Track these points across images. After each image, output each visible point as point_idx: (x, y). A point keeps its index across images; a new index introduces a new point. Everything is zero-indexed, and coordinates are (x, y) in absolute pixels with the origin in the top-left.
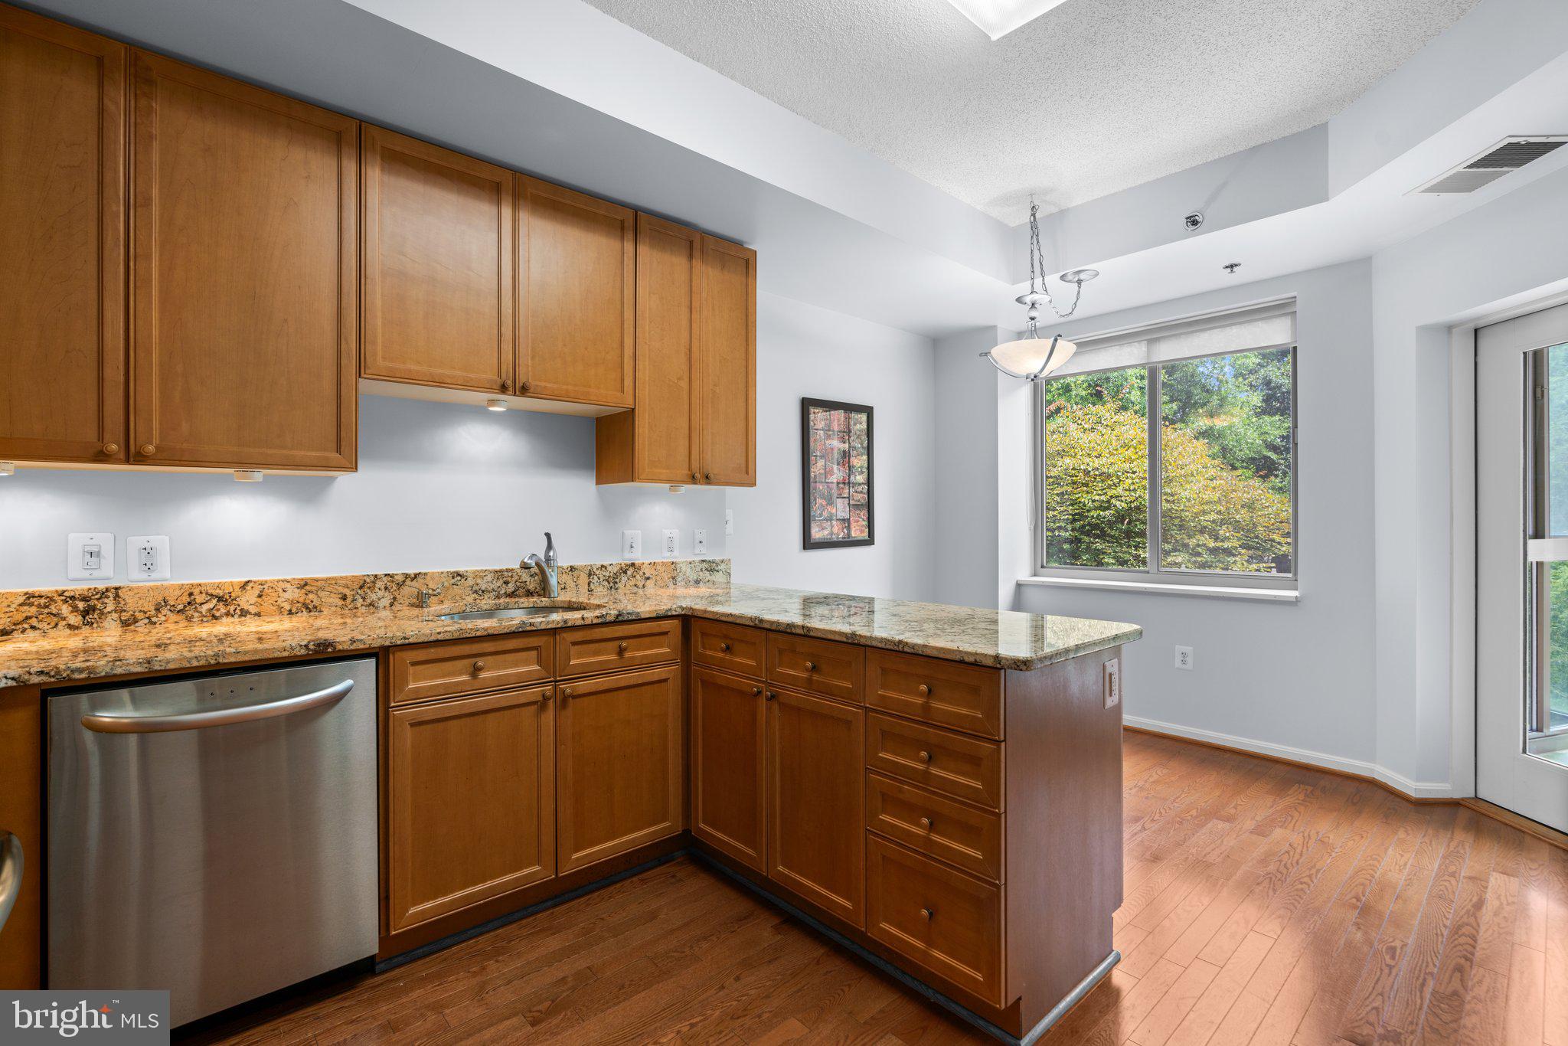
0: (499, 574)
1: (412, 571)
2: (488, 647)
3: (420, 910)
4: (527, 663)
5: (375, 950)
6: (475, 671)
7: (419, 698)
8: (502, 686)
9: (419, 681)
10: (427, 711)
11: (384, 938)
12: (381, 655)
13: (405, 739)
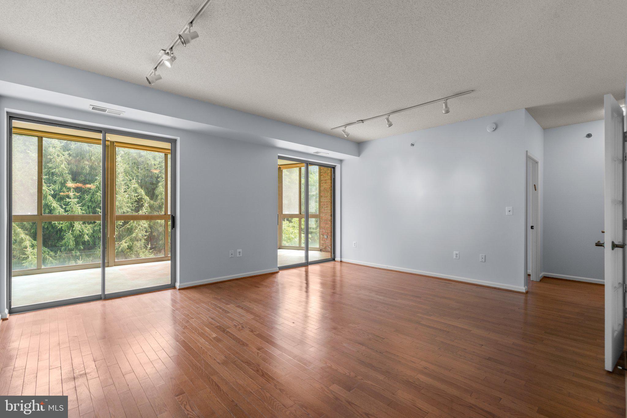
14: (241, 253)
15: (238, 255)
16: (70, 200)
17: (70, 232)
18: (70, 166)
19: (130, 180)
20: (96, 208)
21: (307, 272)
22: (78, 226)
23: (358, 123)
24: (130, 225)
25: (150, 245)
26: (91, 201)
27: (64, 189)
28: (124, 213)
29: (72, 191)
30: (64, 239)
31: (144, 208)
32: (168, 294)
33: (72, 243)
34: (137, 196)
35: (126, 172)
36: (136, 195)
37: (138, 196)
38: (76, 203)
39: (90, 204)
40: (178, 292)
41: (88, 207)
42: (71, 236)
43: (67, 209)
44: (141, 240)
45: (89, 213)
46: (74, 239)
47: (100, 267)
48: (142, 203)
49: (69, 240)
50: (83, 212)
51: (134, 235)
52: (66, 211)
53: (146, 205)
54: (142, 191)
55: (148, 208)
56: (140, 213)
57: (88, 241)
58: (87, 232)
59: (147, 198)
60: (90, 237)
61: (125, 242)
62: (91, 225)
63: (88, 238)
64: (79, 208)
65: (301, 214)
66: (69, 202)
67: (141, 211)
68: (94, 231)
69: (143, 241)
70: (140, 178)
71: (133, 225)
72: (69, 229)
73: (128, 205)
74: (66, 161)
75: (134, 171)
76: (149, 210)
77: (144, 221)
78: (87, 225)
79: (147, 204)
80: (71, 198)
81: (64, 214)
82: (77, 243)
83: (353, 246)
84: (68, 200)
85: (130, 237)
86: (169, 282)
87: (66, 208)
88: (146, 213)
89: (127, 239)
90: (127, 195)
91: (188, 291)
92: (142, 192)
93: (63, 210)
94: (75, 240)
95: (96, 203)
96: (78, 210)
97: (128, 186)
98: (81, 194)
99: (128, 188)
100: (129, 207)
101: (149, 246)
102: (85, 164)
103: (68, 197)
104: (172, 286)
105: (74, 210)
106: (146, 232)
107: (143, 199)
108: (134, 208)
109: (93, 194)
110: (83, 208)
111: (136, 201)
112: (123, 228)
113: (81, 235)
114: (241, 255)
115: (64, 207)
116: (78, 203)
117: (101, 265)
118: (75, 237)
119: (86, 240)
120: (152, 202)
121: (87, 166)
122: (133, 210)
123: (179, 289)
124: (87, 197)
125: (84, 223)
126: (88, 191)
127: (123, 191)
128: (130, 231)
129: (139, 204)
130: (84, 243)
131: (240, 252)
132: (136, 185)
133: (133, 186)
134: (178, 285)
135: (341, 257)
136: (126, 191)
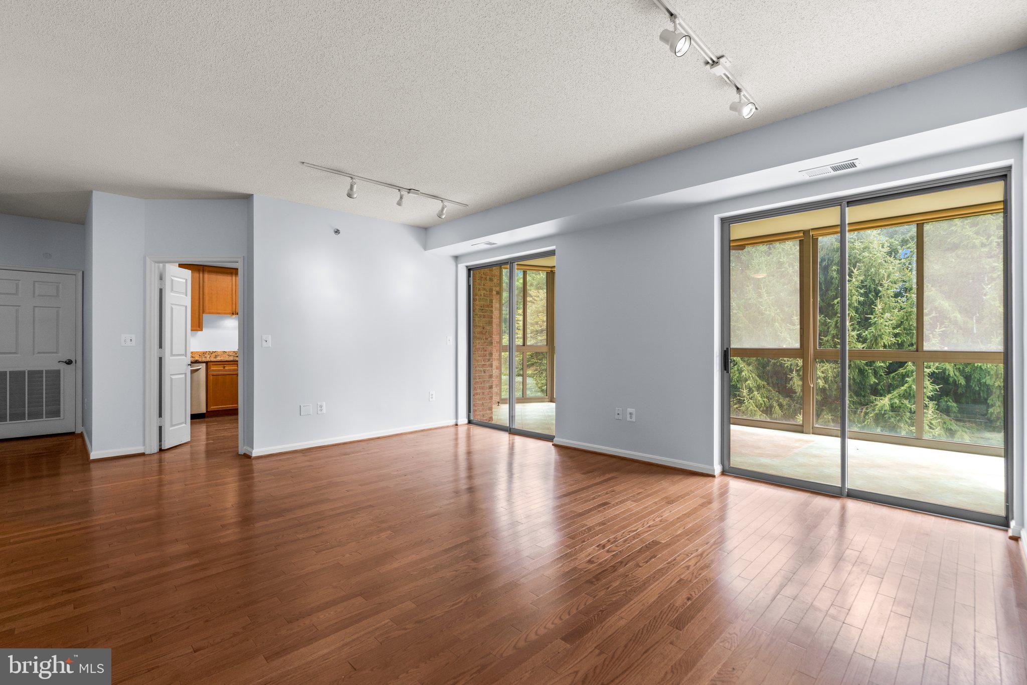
0: (234, 352)
1: (214, 351)
2: (227, 363)
3: (213, 408)
4: (235, 367)
5: (205, 412)
6: (224, 367)
7: (213, 370)
8: (230, 370)
9: (213, 368)
10: (215, 373)
11: (207, 411)
12: (207, 363)
13: (211, 378)
114: (633, 419)
131: (631, 414)
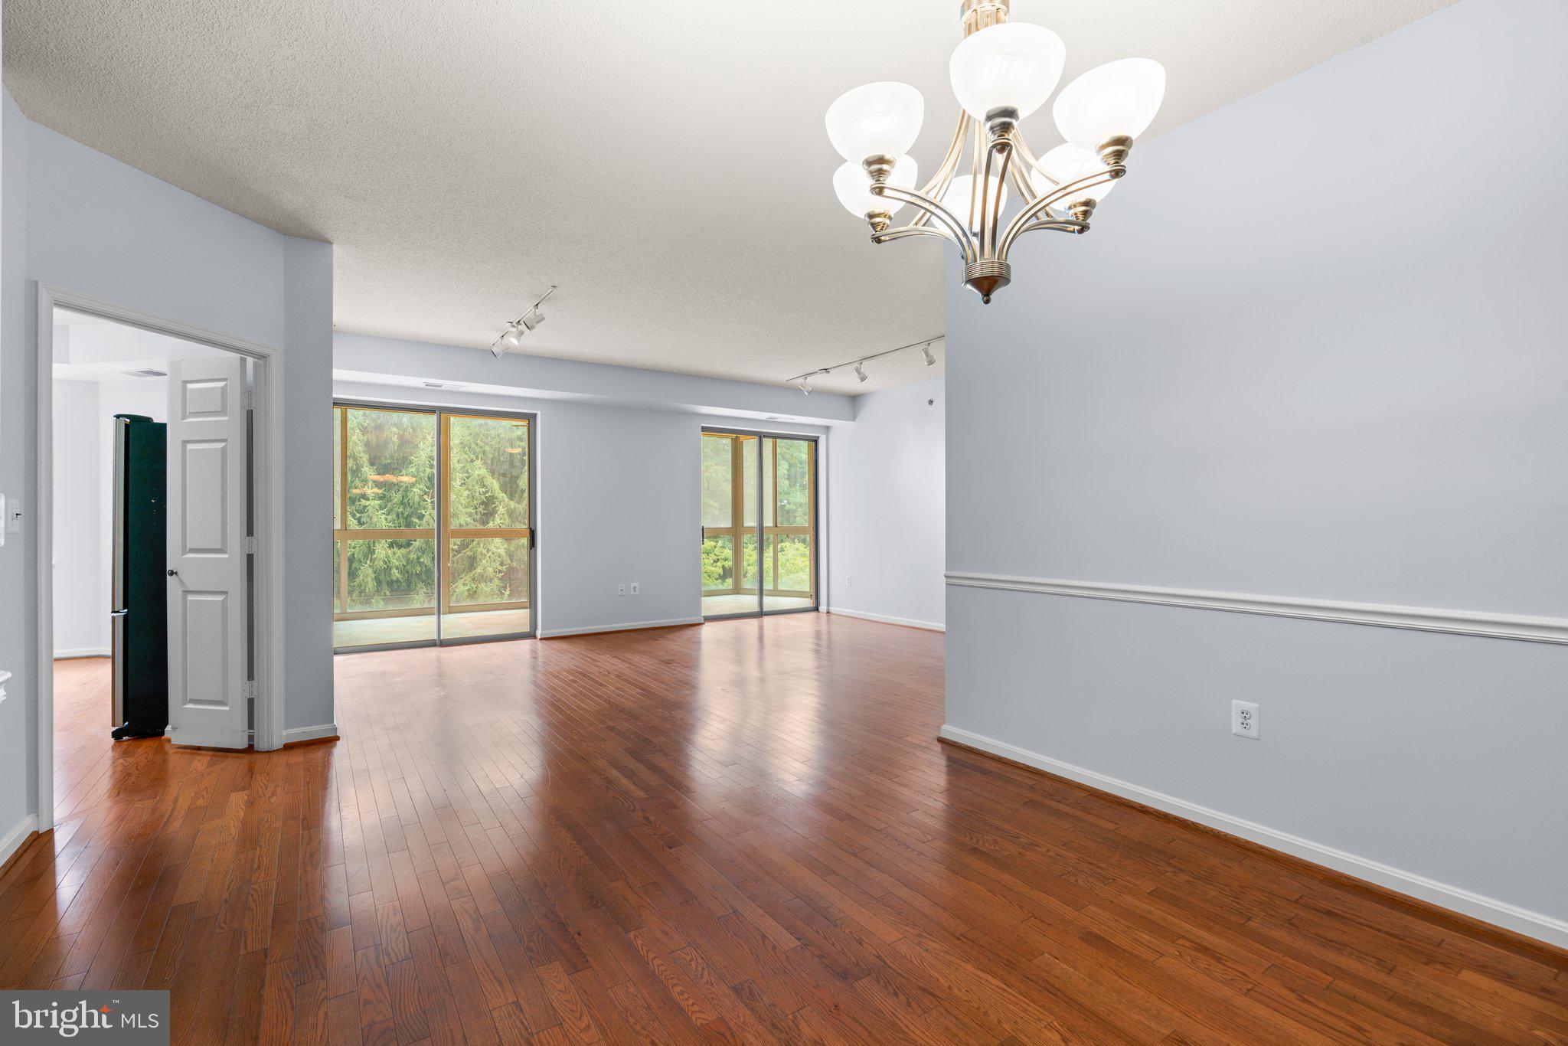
14: (637, 589)
15: (632, 593)
16: (367, 503)
17: (368, 562)
18: (365, 438)
19: (472, 461)
20: (410, 517)
21: (761, 628)
22: (381, 550)
23: (820, 373)
24: (471, 550)
25: (508, 589)
26: (402, 503)
27: (357, 481)
28: (461, 525)
29: (370, 486)
30: (358, 576)
31: (497, 516)
32: (525, 645)
33: (371, 585)
34: (484, 493)
35: (463, 445)
36: (483, 490)
37: (487, 492)
38: (377, 507)
39: (400, 510)
40: (539, 644)
41: (398, 516)
42: (370, 571)
43: (362, 520)
44: (491, 580)
45: (400, 526)
46: (373, 576)
47: (433, 614)
48: (494, 506)
49: (366, 577)
50: (390, 524)
51: (479, 570)
52: (360, 523)
53: (501, 510)
54: (494, 481)
55: (506, 517)
56: (491, 525)
57: (398, 581)
58: (397, 563)
59: (501, 495)
60: (401, 573)
61: (464, 584)
62: (403, 551)
63: (397, 575)
64: (383, 517)
65: (776, 526)
66: (365, 507)
67: (491, 523)
68: (409, 561)
69: (496, 581)
70: (490, 456)
71: (477, 551)
72: (366, 557)
73: (468, 510)
74: (360, 429)
75: (479, 442)
76: (507, 520)
77: (498, 540)
78: (396, 549)
79: (503, 508)
80: (368, 499)
81: (357, 528)
82: (379, 582)
83: (847, 584)
84: (364, 502)
85: (471, 574)
86: (527, 629)
87: (361, 517)
88: (500, 527)
89: (468, 577)
90: (467, 492)
91: (553, 642)
92: (495, 485)
93: (356, 522)
94: (376, 578)
95: (411, 507)
96: (382, 521)
97: (467, 472)
98: (385, 490)
99: (468, 478)
100: (470, 515)
101: (508, 593)
102: (392, 432)
103: (364, 496)
104: (531, 635)
105: (375, 520)
106: (502, 564)
107: (496, 498)
108: (478, 517)
109: (406, 490)
110: (389, 518)
111: (483, 503)
112: (459, 555)
113: (388, 569)
114: (638, 592)
115: (358, 515)
116: (381, 508)
117: (436, 610)
118: (375, 573)
119: (394, 579)
120: (513, 504)
121: (396, 436)
122: (476, 521)
123: (541, 639)
124: (397, 497)
125: (391, 546)
126: (397, 486)
127: (459, 484)
128: (472, 562)
129: (487, 508)
130: (390, 583)
131: (635, 588)
132: (483, 472)
133: (477, 473)
134: (539, 633)
135: (828, 605)
136: (464, 484)
